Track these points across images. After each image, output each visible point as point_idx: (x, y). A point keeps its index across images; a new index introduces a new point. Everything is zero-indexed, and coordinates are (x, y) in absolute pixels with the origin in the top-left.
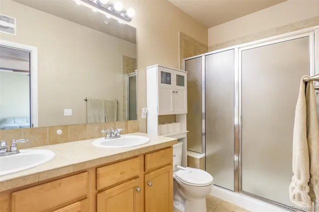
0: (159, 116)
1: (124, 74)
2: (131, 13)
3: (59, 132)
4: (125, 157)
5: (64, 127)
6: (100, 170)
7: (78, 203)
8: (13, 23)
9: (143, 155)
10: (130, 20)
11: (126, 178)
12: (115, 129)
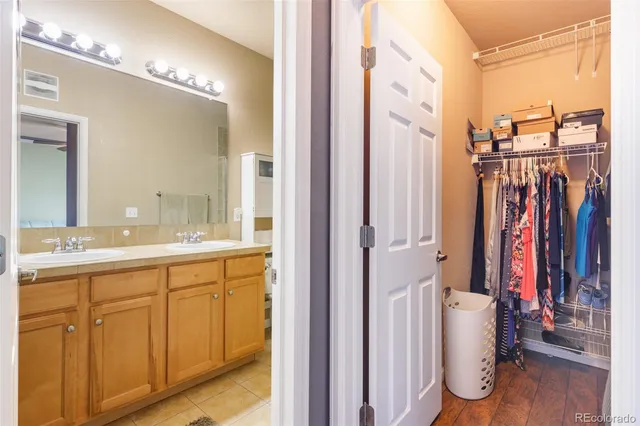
0: (256, 219)
1: (220, 155)
2: (220, 86)
3: (126, 233)
4: (200, 258)
5: (132, 228)
6: (172, 269)
7: (149, 298)
8: (54, 83)
9: (223, 260)
10: (217, 95)
11: (202, 281)
12: (195, 232)
